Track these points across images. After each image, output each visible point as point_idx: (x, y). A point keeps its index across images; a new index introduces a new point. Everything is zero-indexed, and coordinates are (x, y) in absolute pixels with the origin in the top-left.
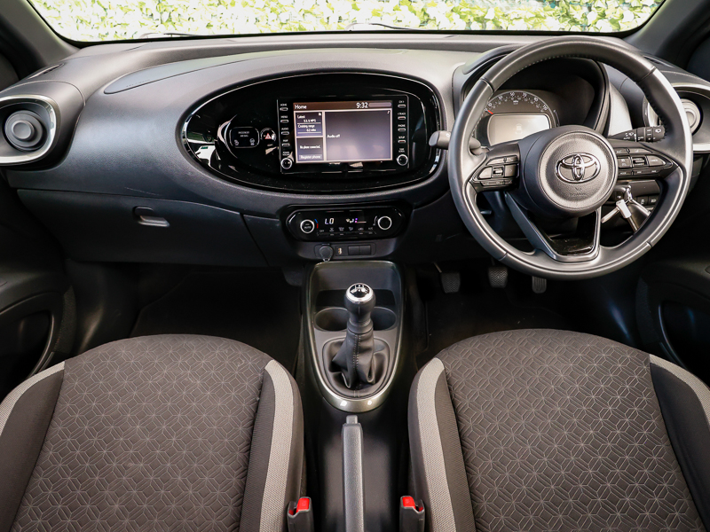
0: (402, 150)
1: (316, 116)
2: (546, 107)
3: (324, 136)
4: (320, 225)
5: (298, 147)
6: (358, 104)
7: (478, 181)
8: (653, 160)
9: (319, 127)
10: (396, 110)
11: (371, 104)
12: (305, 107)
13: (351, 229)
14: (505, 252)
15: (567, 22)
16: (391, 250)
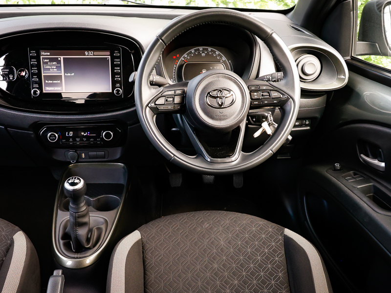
0: (118, 85)
1: (56, 60)
2: (224, 58)
3: (63, 74)
4: (62, 136)
5: (45, 82)
6: (86, 53)
7: (155, 106)
8: (275, 94)
9: (59, 68)
10: (113, 58)
11: (96, 53)
12: (49, 54)
13: (85, 139)
14: (173, 156)
15: (282, 5)
16: (118, 156)
